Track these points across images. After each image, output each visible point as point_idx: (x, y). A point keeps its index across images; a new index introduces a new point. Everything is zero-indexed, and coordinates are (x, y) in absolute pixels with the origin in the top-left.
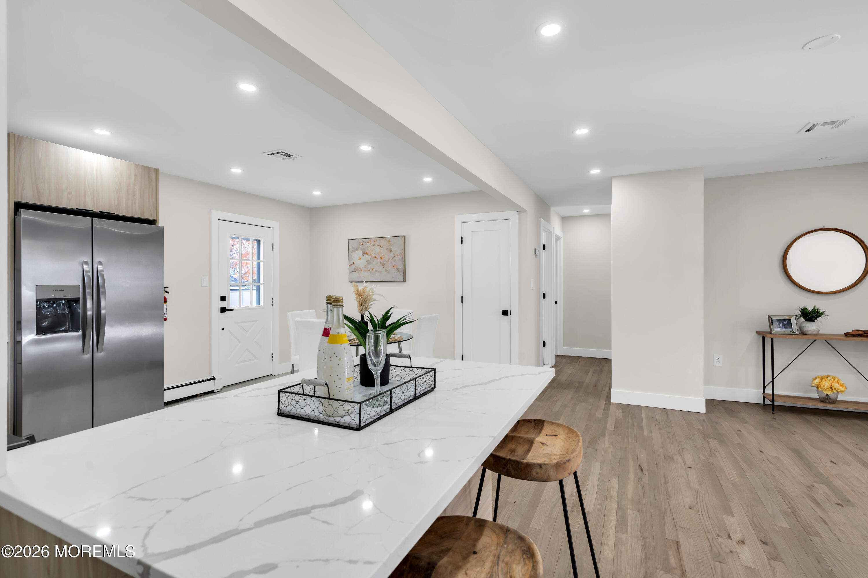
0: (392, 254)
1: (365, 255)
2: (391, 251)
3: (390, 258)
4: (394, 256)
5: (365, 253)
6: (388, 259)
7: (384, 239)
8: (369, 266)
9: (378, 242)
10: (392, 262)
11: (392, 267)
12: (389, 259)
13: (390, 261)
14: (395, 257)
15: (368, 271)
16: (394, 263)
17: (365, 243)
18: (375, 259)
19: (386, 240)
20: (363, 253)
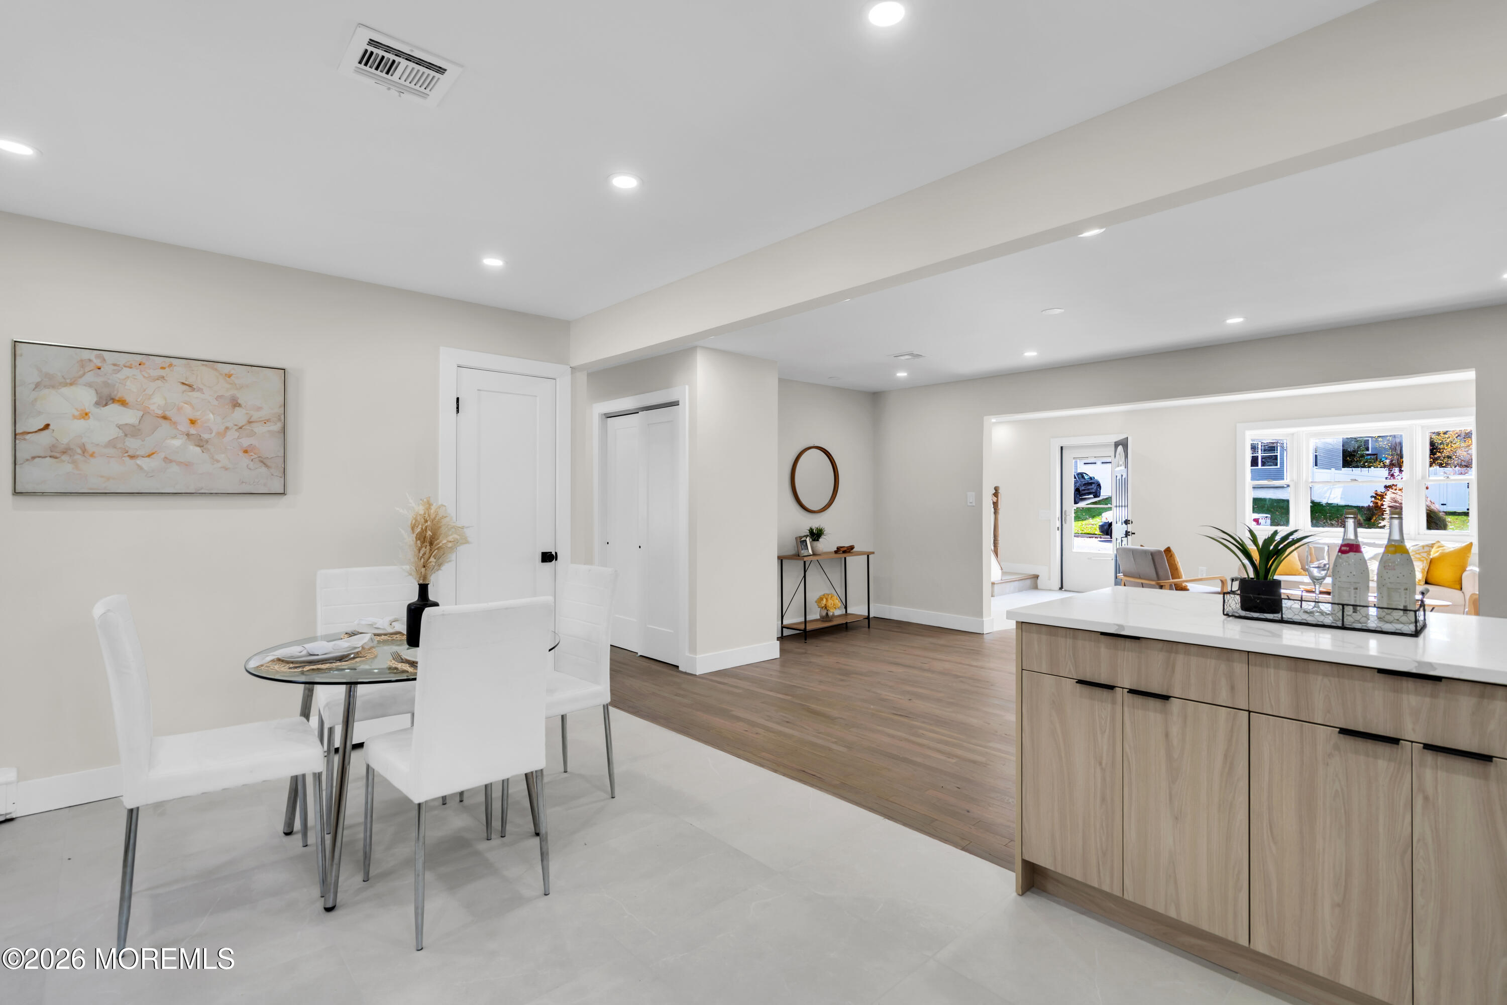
0: (239, 416)
1: (113, 408)
2: (236, 404)
3: (230, 425)
4: (250, 422)
5: (107, 399)
6: (223, 428)
7: (203, 365)
8: (132, 444)
9: (180, 370)
10: (239, 438)
11: (241, 454)
12: (227, 428)
13: (232, 435)
14: (254, 425)
15: (127, 459)
16: (246, 442)
17: (115, 365)
18: (165, 424)
19: (216, 370)
20: (101, 398)
